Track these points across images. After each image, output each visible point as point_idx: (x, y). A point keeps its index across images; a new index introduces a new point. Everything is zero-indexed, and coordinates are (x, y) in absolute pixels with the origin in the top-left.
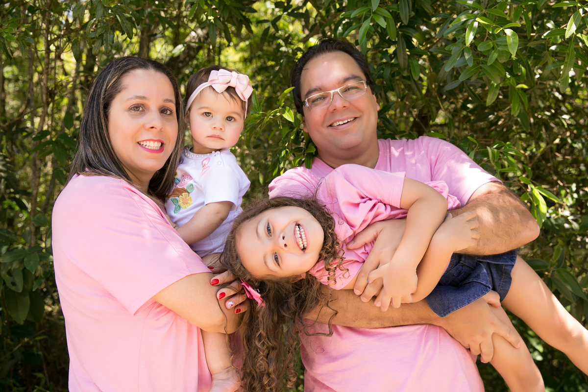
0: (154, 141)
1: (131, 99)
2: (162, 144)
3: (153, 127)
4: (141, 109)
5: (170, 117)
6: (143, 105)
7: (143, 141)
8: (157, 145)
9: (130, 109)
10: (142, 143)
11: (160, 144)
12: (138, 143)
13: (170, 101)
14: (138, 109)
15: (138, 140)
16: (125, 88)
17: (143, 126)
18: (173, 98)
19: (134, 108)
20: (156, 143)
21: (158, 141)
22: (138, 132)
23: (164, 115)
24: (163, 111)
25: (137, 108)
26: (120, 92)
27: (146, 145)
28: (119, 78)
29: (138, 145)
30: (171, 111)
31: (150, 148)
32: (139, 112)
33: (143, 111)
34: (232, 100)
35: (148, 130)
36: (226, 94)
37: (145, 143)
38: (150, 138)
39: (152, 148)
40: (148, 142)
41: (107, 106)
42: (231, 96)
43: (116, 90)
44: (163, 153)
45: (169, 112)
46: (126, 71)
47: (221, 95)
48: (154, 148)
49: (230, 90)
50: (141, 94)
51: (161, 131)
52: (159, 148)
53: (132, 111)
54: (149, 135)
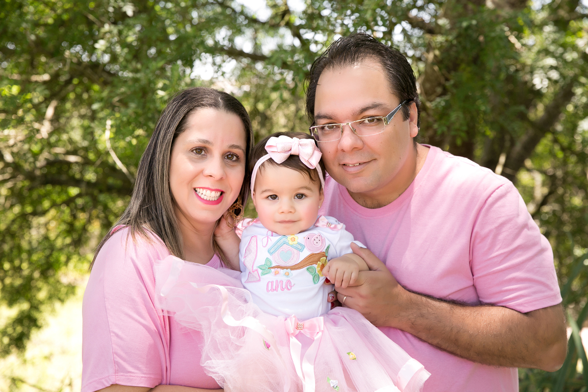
0: (212, 190)
2: (222, 193)
3: (211, 176)
4: (203, 153)
5: (236, 164)
7: (200, 188)
8: (213, 195)
10: (198, 190)
11: (219, 194)
12: (194, 189)
13: (238, 147)
15: (195, 186)
19: (196, 150)
20: (213, 193)
21: (217, 190)
22: (195, 177)
23: (229, 161)
24: (228, 156)
25: (199, 151)
26: (184, 131)
27: (202, 194)
29: (194, 191)
30: (237, 157)
31: (205, 198)
32: (200, 156)
33: (205, 155)
35: (205, 178)
37: (201, 191)
38: (207, 186)
39: (208, 199)
40: (205, 191)
44: (220, 204)
45: (235, 158)
48: (211, 199)
50: (205, 138)
52: (216, 199)
53: (194, 154)
54: (207, 183)
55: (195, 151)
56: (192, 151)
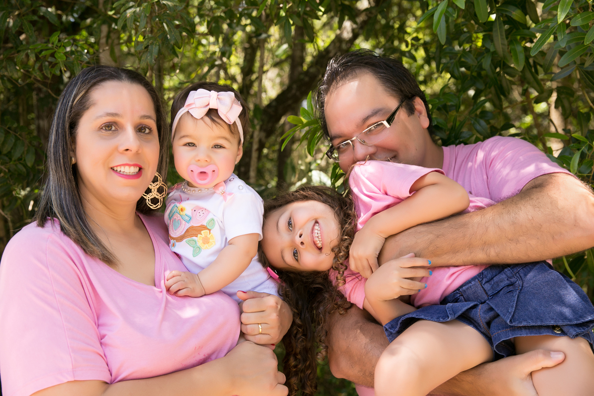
0: (130, 165)
1: (101, 116)
2: (140, 169)
3: (127, 150)
4: (113, 128)
5: (149, 137)
6: (115, 123)
7: (117, 166)
8: (133, 170)
9: (101, 128)
10: (115, 169)
11: (137, 169)
12: (111, 168)
13: (148, 117)
14: (110, 128)
15: (112, 166)
16: (94, 104)
17: (116, 149)
18: (152, 114)
19: (105, 126)
20: (132, 168)
21: (135, 165)
22: (110, 155)
23: (142, 134)
24: (140, 129)
25: (108, 127)
26: (88, 108)
27: (120, 171)
28: (87, 92)
29: (111, 171)
30: (150, 129)
31: (125, 173)
32: (111, 132)
33: (116, 130)
34: (214, 125)
35: (122, 153)
36: (207, 119)
37: (119, 169)
38: (125, 163)
39: (128, 174)
40: (123, 168)
41: (73, 125)
42: (213, 120)
43: (84, 107)
44: (141, 178)
45: (147, 131)
46: (95, 84)
47: (201, 121)
48: (131, 174)
49: (212, 113)
50: (113, 111)
51: (137, 154)
52: (136, 173)
53: (103, 131)
54: (124, 159)
55: (104, 128)
56: (102, 128)
